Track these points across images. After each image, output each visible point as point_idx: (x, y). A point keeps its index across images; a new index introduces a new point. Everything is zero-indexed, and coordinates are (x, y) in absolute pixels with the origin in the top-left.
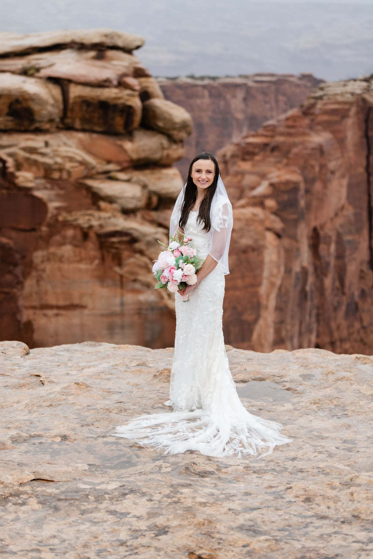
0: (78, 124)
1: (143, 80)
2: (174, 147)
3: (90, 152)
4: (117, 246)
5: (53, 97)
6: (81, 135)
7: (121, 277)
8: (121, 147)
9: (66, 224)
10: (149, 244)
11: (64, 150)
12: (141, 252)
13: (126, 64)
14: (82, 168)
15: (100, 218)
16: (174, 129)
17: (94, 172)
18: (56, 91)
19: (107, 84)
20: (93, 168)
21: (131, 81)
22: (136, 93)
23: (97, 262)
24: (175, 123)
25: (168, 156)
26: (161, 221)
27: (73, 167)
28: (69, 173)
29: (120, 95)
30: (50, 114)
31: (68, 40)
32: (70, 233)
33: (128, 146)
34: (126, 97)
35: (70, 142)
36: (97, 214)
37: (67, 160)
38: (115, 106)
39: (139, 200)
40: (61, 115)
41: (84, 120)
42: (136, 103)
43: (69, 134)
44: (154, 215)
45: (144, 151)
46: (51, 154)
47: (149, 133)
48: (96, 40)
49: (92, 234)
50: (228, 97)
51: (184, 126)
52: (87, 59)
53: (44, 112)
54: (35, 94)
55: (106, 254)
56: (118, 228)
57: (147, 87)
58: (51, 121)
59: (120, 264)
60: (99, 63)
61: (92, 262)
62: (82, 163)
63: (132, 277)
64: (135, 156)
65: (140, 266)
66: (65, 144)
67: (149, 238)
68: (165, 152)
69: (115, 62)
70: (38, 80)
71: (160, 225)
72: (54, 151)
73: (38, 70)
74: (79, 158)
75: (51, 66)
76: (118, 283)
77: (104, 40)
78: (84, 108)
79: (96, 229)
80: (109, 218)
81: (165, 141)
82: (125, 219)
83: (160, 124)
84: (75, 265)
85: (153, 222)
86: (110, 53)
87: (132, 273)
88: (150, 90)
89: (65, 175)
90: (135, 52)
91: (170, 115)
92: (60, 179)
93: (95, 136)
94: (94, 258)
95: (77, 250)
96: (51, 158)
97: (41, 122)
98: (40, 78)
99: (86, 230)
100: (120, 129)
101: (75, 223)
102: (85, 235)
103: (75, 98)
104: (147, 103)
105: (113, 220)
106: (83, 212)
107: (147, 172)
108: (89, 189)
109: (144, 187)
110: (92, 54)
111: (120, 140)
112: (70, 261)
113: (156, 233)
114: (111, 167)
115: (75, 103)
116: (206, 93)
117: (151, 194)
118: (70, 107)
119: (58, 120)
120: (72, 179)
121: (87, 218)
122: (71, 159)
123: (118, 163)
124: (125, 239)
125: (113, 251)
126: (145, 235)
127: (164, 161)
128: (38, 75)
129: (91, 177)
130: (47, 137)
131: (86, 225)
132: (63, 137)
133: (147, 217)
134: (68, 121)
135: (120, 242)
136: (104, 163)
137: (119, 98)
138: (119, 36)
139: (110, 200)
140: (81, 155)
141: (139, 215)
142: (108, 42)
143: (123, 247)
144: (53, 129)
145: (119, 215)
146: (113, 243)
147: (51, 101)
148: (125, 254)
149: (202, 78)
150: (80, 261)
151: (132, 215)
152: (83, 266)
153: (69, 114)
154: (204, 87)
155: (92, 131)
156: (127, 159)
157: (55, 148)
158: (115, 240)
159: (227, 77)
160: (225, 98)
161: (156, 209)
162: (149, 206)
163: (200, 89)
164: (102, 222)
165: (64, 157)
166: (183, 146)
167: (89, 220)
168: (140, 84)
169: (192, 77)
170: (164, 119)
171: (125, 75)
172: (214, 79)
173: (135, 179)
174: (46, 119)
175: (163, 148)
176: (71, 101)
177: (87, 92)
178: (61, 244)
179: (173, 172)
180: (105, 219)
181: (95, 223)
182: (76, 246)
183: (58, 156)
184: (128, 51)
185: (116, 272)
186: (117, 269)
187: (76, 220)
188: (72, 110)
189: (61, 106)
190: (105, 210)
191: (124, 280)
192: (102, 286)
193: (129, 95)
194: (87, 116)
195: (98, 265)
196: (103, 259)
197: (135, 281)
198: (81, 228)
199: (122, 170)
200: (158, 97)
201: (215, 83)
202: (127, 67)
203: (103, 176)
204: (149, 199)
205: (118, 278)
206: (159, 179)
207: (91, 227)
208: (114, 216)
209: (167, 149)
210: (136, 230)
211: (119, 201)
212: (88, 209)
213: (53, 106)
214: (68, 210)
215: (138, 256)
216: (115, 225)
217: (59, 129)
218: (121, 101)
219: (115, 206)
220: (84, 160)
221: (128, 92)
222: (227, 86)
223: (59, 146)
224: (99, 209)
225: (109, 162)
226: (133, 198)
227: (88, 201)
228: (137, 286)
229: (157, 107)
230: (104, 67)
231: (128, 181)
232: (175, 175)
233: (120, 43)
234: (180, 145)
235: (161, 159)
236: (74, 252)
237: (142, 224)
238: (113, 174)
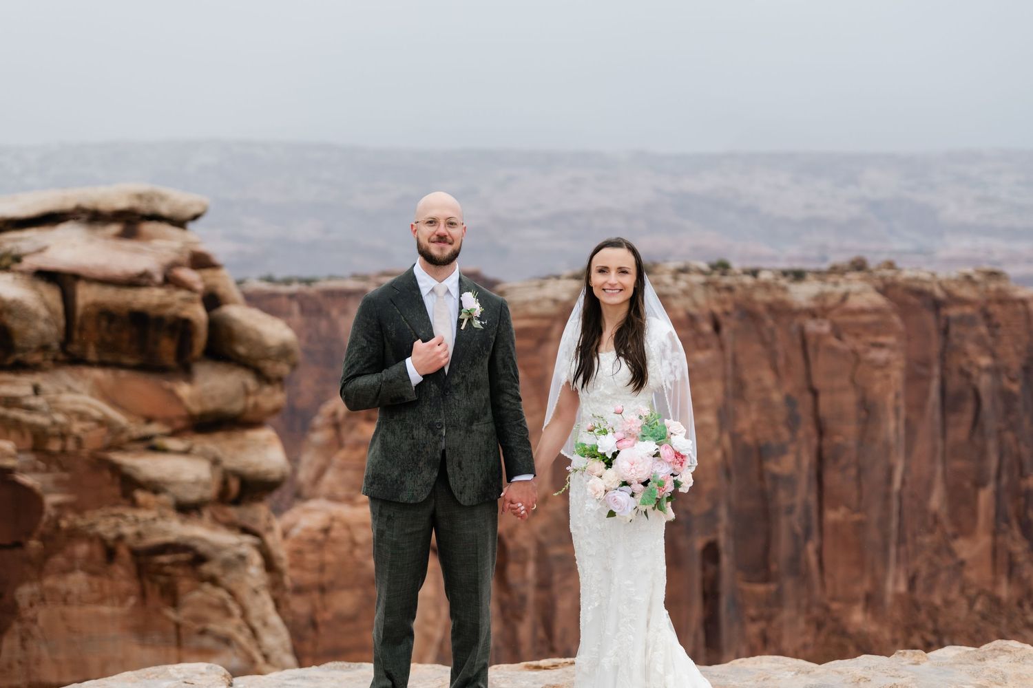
0: (92, 355)
1: (208, 273)
2: (267, 389)
3: (114, 403)
4: (168, 569)
5: (47, 306)
6: (98, 373)
7: (178, 626)
8: (172, 393)
9: (75, 534)
10: (227, 565)
11: (67, 399)
12: (214, 581)
13: (177, 244)
14: (102, 431)
15: (137, 521)
16: (267, 358)
17: (124, 437)
18: (52, 296)
19: (144, 281)
20: (123, 430)
21: (187, 274)
22: (198, 296)
23: (132, 601)
24: (269, 348)
25: (256, 406)
26: (247, 523)
27: (84, 430)
28: (79, 441)
29: (168, 299)
30: (43, 336)
31: (69, 205)
32: (82, 549)
33: (184, 390)
34: (179, 304)
35: (78, 386)
36: (130, 513)
37: (74, 417)
38: (160, 320)
39: (206, 485)
40: (61, 337)
41: (103, 346)
42: (198, 313)
43: (75, 371)
44: (233, 513)
45: (212, 398)
46: (45, 409)
47: (221, 366)
48: (122, 204)
49: (123, 551)
50: (335, 312)
51: (284, 352)
52: (106, 238)
53: (32, 333)
54: (14, 301)
55: (148, 584)
56: (171, 538)
57: (216, 286)
58: (44, 348)
59: (175, 604)
60: (128, 244)
61: (122, 601)
62: (103, 422)
63: (198, 627)
64: (196, 409)
65: (211, 606)
66: (70, 389)
67: (227, 554)
68: (251, 400)
69: (156, 243)
70: (18, 276)
71: (245, 530)
72: (49, 402)
73: (18, 259)
74: (96, 414)
75: (41, 250)
76: (173, 638)
77: (135, 203)
78: (104, 324)
79: (130, 540)
80: (154, 519)
81: (250, 381)
82: (183, 522)
83: (241, 350)
84: (92, 609)
85: (231, 526)
86: (149, 228)
87: (197, 619)
88: (221, 290)
89: (71, 445)
90: (191, 226)
91: (259, 333)
92: (63, 451)
93: (123, 374)
94: (128, 594)
95: (96, 581)
96: (45, 414)
97: (24, 350)
98: (22, 272)
99: (111, 543)
100: (169, 360)
101: (91, 532)
102: (110, 554)
103: (87, 306)
104: (217, 313)
105: (161, 524)
106: (106, 510)
107: (219, 436)
108: (116, 469)
109: (215, 462)
110: (115, 228)
111: (168, 380)
112: (82, 602)
113: (240, 545)
114: (154, 429)
115: (86, 315)
116: (295, 307)
117: (227, 476)
118: (78, 322)
119: (56, 346)
120: (85, 453)
121: (112, 521)
122: (82, 416)
123: (167, 421)
124: (183, 557)
125: (162, 579)
126: (219, 548)
127: (250, 416)
128: (17, 267)
129: (119, 447)
130: (38, 378)
131: (111, 535)
132: (66, 376)
133: (221, 517)
134: (74, 348)
135: (174, 564)
136: (141, 421)
137: (166, 306)
138: (162, 198)
139: (155, 487)
140: (99, 408)
141: (207, 514)
142: (144, 207)
143: (180, 571)
144: (49, 363)
145: (172, 514)
146: (162, 565)
147: (43, 312)
148: (184, 584)
149: (288, 282)
150: (101, 601)
151: (194, 514)
152: (106, 610)
153: (76, 335)
154: (291, 296)
155: (118, 366)
156: (183, 413)
157: (52, 396)
158: (164, 559)
159: (331, 278)
160: (328, 315)
161: (237, 502)
162: (224, 498)
163: (284, 301)
164: (141, 527)
165: (68, 413)
166: (282, 389)
167: (117, 525)
168: (203, 280)
169: (270, 279)
170: (249, 340)
171: (175, 265)
172: (308, 282)
173: (197, 449)
174: (34, 346)
175: (247, 393)
176: (79, 312)
177: (109, 296)
178: (65, 571)
179: (265, 434)
180: (146, 521)
181: (128, 530)
182: (92, 573)
183: (58, 410)
184: (179, 222)
185: (167, 618)
186: (170, 613)
187: (92, 525)
188: (82, 329)
189: (62, 322)
190: (146, 507)
191: (183, 631)
192: (143, 645)
193: (184, 300)
194: (109, 338)
195: (135, 605)
196: (143, 595)
197: (203, 632)
198: (102, 540)
199: (175, 434)
200: (234, 302)
201: (311, 290)
202: (180, 252)
203: (140, 446)
204: (225, 483)
205: (172, 628)
206: (242, 448)
207: (120, 538)
208: (163, 517)
209: (256, 393)
210: (203, 540)
211: (172, 489)
212: (116, 505)
213: (46, 321)
214: (78, 509)
215: (207, 587)
216: (165, 533)
217: (58, 363)
218: (170, 311)
219: (164, 498)
220: (105, 415)
221: (183, 294)
222: (331, 294)
223: (59, 392)
224: (134, 504)
225: (149, 420)
226: (197, 482)
227: (116, 490)
228: (208, 642)
229: (235, 320)
230: (137, 251)
231: (186, 452)
232: (269, 440)
233: (164, 209)
234: (278, 387)
235: (245, 411)
236: (90, 584)
237: (213, 529)
238: (158, 442)
